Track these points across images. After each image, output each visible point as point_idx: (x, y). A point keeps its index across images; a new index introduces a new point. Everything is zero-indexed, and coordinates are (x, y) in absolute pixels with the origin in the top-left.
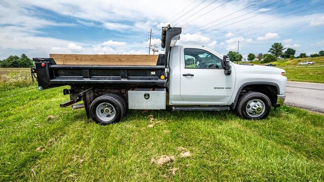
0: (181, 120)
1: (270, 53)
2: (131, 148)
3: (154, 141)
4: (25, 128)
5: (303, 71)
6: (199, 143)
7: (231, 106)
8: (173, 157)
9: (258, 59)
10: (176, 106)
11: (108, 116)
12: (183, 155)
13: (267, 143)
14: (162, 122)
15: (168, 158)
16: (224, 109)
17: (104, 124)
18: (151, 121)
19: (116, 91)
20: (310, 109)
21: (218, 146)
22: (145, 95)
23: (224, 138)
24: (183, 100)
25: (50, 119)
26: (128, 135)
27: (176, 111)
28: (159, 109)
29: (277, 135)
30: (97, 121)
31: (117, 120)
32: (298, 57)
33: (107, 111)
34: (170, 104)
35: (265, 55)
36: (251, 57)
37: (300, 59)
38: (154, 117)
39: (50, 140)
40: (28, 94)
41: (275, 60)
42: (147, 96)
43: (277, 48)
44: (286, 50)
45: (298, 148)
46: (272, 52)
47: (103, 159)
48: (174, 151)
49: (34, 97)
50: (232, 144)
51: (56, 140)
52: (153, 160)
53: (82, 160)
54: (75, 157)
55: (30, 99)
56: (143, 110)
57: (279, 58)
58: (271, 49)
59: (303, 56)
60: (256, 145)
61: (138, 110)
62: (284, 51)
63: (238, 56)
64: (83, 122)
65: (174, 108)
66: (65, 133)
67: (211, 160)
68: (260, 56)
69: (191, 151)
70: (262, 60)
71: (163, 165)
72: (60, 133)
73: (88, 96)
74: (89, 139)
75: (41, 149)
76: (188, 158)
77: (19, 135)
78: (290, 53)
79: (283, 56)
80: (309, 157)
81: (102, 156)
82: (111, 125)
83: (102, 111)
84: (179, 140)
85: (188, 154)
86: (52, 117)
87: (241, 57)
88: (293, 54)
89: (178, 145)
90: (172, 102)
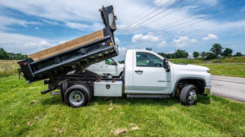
0: (133, 105)
1: (211, 52)
2: (96, 124)
3: (112, 119)
4: (14, 109)
5: (235, 68)
6: (145, 121)
7: (171, 95)
8: (126, 130)
9: (201, 57)
10: (130, 94)
11: (78, 101)
12: (133, 129)
13: (195, 122)
14: (119, 107)
15: (122, 130)
16: (165, 96)
17: (75, 107)
18: (111, 106)
19: (85, 82)
20: (232, 98)
21: (159, 123)
22: (107, 86)
23: (164, 118)
24: (135, 90)
25: (32, 103)
26: (94, 115)
27: (130, 98)
28: (117, 96)
29: (203, 116)
30: (70, 105)
31: (85, 104)
32: (235, 56)
33: (78, 97)
34: (125, 93)
35: (207, 53)
36: (196, 54)
37: (236, 57)
38: (113, 103)
39: (36, 118)
40: (9, 83)
41: (216, 58)
42: (108, 86)
43: (217, 48)
44: (224, 49)
45: (215, 126)
46: (213, 51)
47: (76, 131)
48: (127, 126)
49: (14, 85)
50: (169, 122)
51: (40, 118)
52: (112, 131)
53: (61, 131)
54: (56, 129)
55: (11, 87)
56: (105, 97)
57: (219, 55)
58: (212, 49)
59: (239, 54)
60: (186, 123)
61: (101, 97)
62: (223, 51)
63: (184, 54)
64: (59, 105)
65: (128, 96)
66: (45, 113)
67: (153, 133)
68: (203, 54)
69: (139, 126)
70: (205, 57)
71: (119, 135)
72: (42, 113)
73: (63, 86)
74: (65, 118)
75: (31, 124)
76: (137, 130)
77: (11, 114)
78: (228, 52)
79: (222, 55)
80: (222, 132)
81: (75, 129)
82: (80, 108)
83: (74, 97)
84: (131, 119)
85: (136, 128)
86: (34, 101)
87: (188, 55)
88: (231, 53)
89: (130, 122)
90: (126, 91)
